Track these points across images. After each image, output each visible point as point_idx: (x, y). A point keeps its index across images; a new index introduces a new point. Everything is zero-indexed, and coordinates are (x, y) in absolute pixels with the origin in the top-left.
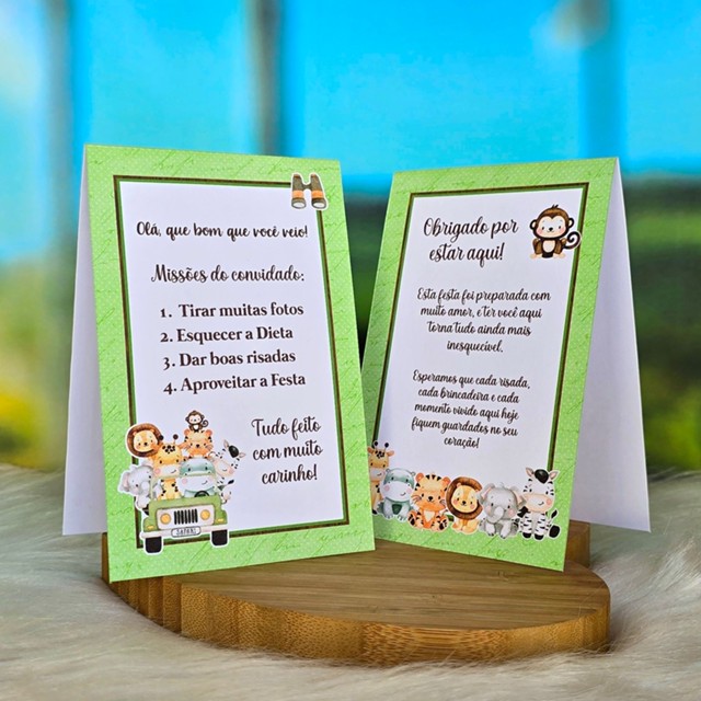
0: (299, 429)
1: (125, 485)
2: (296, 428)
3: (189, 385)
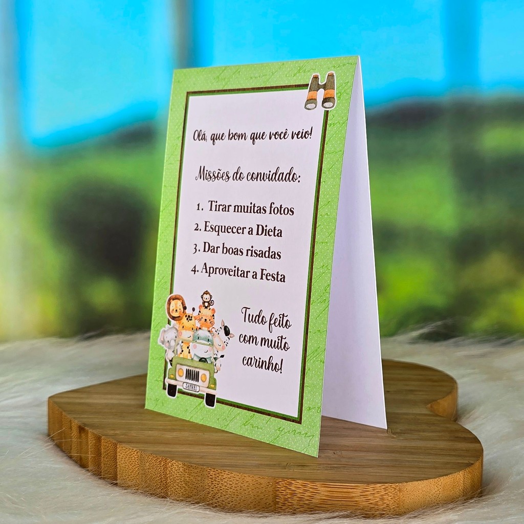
0: (275, 323)
1: (162, 339)
2: (272, 322)
3: (206, 269)
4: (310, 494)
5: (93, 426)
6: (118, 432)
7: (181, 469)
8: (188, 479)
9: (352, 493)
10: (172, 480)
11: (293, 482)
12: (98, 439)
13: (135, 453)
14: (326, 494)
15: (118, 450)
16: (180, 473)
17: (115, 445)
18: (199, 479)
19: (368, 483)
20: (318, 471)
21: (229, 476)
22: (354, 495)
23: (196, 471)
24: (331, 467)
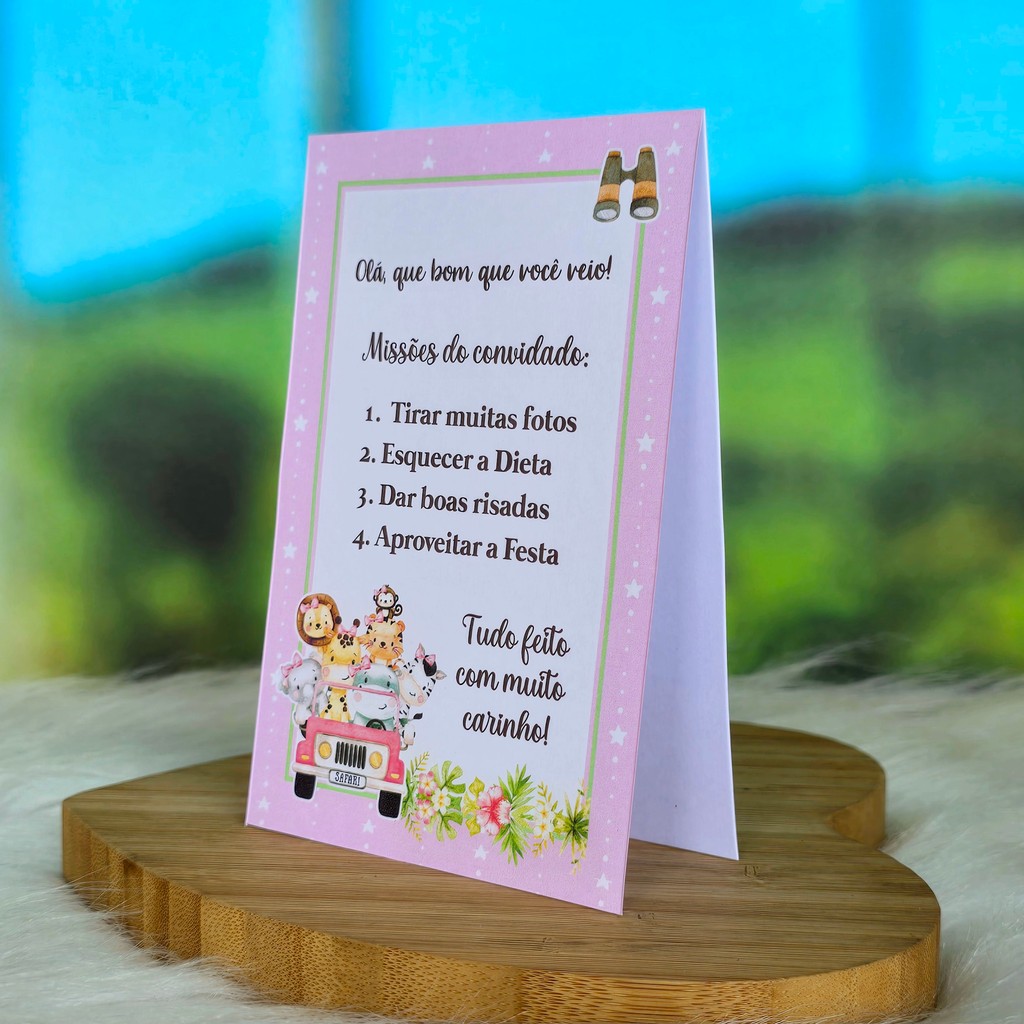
4: (590, 1002)
5: (151, 860)
6: (201, 872)
7: (330, 949)
8: (343, 969)
9: (675, 999)
10: (312, 971)
11: (556, 977)
12: (163, 886)
13: (238, 915)
14: (624, 1001)
15: (203, 910)
16: (328, 957)
17: (197, 899)
18: (366, 969)
19: (710, 979)
20: (608, 955)
21: (427, 964)
22: (679, 1003)
23: (359, 953)
24: (632, 946)
